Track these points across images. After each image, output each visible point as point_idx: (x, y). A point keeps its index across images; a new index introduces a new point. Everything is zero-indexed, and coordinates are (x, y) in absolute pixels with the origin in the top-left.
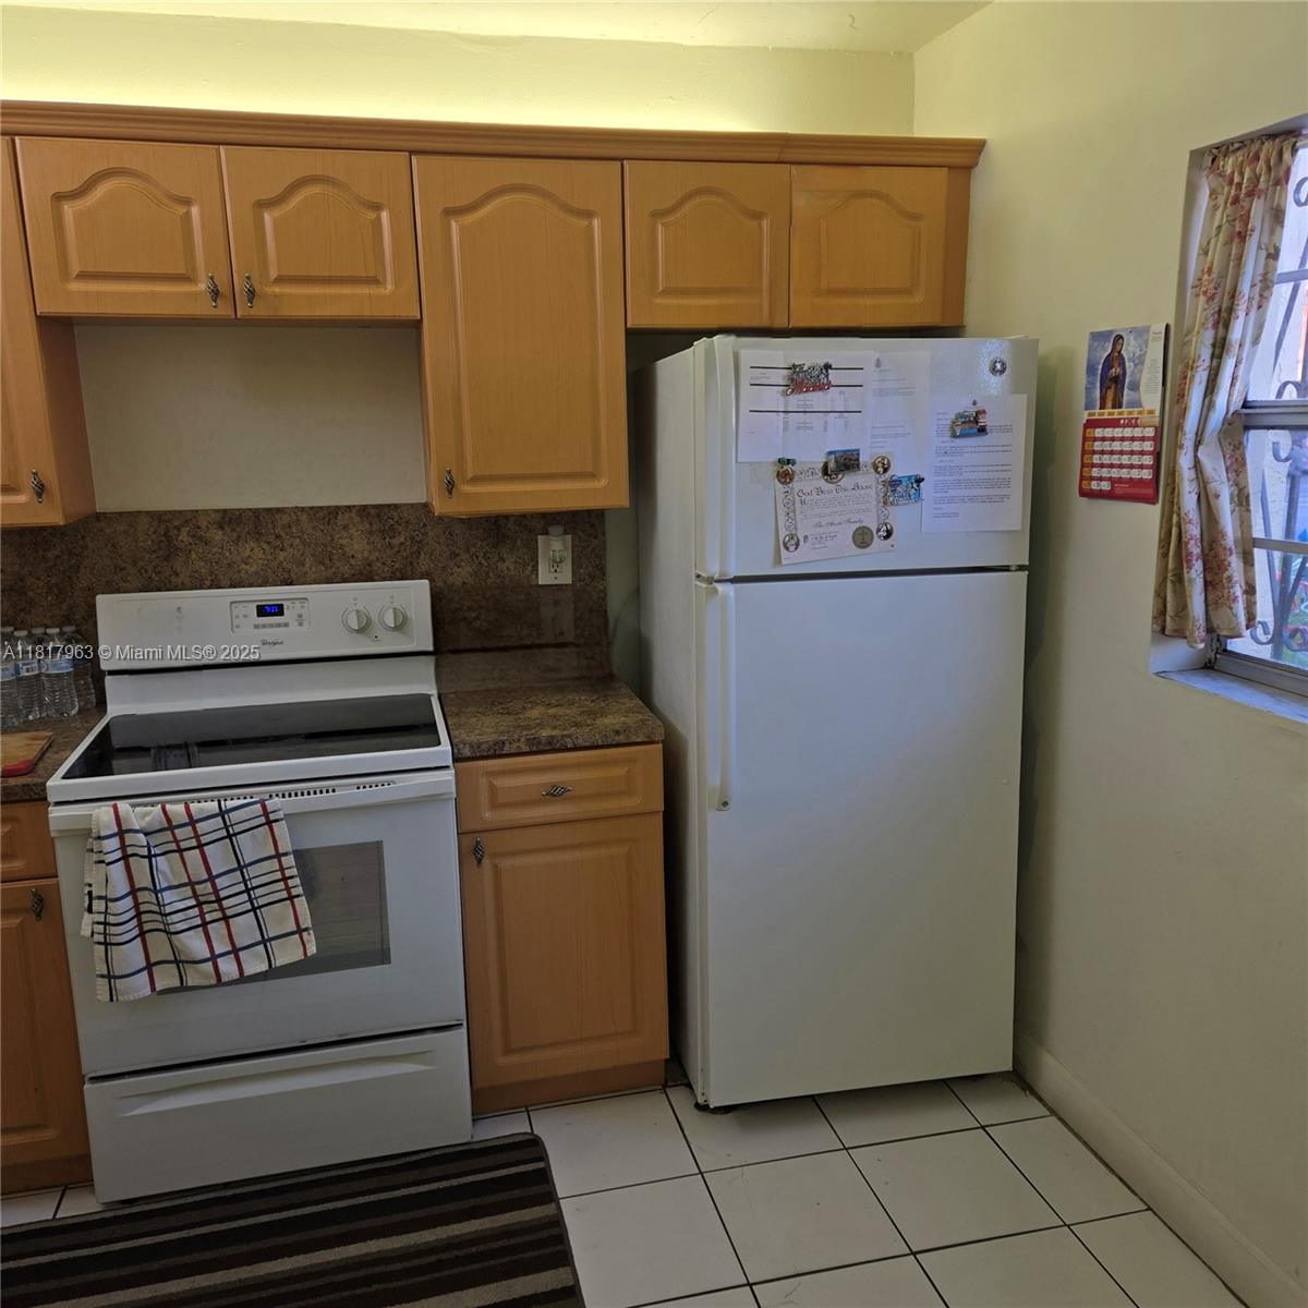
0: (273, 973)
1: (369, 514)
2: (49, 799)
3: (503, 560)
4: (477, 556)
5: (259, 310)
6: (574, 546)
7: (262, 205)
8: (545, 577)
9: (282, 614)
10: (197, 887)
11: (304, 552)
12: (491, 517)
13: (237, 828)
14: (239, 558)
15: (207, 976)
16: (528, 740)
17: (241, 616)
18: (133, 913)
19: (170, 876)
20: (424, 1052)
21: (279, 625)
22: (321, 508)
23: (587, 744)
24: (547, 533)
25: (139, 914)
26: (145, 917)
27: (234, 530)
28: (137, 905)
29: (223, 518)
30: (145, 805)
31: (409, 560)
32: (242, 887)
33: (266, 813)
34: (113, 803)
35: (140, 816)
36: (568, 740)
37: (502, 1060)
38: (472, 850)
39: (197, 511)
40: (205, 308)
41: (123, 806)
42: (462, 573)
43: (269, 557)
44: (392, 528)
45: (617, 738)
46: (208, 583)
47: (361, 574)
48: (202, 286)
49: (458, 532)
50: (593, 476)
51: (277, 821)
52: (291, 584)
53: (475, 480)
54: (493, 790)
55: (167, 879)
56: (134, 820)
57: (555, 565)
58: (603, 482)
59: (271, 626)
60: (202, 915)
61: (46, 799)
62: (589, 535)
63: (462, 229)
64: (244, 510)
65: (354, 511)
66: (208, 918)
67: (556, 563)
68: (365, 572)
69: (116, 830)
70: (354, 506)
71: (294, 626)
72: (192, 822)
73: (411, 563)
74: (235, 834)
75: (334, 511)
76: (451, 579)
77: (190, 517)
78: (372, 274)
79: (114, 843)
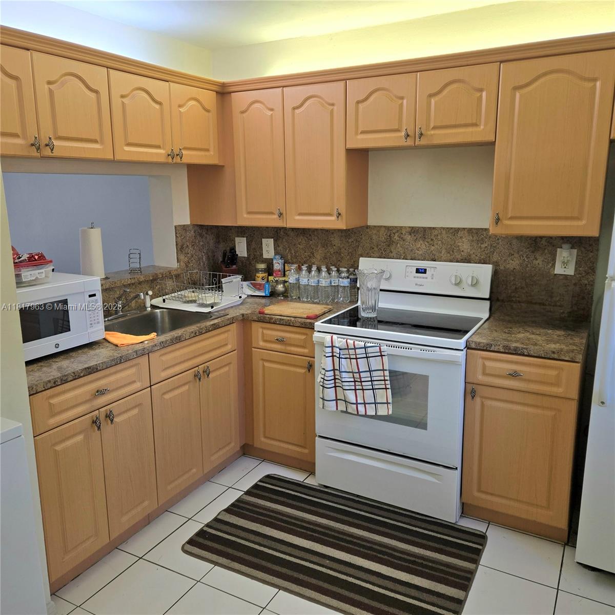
0: (376, 417)
1: (473, 232)
2: (315, 329)
3: (536, 259)
4: (523, 256)
5: (423, 142)
6: (578, 256)
7: (431, 96)
8: (559, 270)
9: (426, 273)
10: (354, 374)
11: (442, 248)
12: (532, 237)
13: (370, 355)
14: (415, 248)
15: (353, 410)
16: (504, 346)
17: (409, 272)
18: (333, 378)
19: (346, 367)
20: (438, 475)
21: (423, 278)
22: (452, 228)
23: (535, 355)
24: (561, 248)
25: (335, 379)
26: (337, 381)
27: (415, 236)
28: (335, 375)
29: (412, 230)
30: (341, 338)
31: (489, 255)
32: (370, 379)
33: (381, 352)
34: (332, 335)
35: (339, 342)
36: (525, 350)
37: (477, 494)
38: (470, 392)
39: (402, 227)
40: (403, 143)
41: (335, 337)
42: (514, 264)
43: (428, 248)
44: (482, 239)
45: (553, 355)
46: (402, 257)
47: (466, 259)
48: (403, 134)
49: (514, 243)
50: (578, 218)
51: (384, 356)
52: (435, 261)
53: (512, 218)
54: (484, 366)
55: (345, 368)
56: (337, 343)
57: (565, 265)
58: (584, 222)
59: (421, 277)
60: (355, 386)
61: (314, 329)
62: (588, 251)
63: (521, 96)
64: (420, 228)
65: (466, 230)
66: (357, 388)
67: (565, 264)
68: (467, 259)
69: (331, 345)
70: (466, 228)
71: (429, 279)
72: (355, 349)
73: (489, 256)
74: (369, 357)
75: (457, 230)
76: (508, 266)
77: (399, 229)
78: (474, 121)
79: (329, 350)
